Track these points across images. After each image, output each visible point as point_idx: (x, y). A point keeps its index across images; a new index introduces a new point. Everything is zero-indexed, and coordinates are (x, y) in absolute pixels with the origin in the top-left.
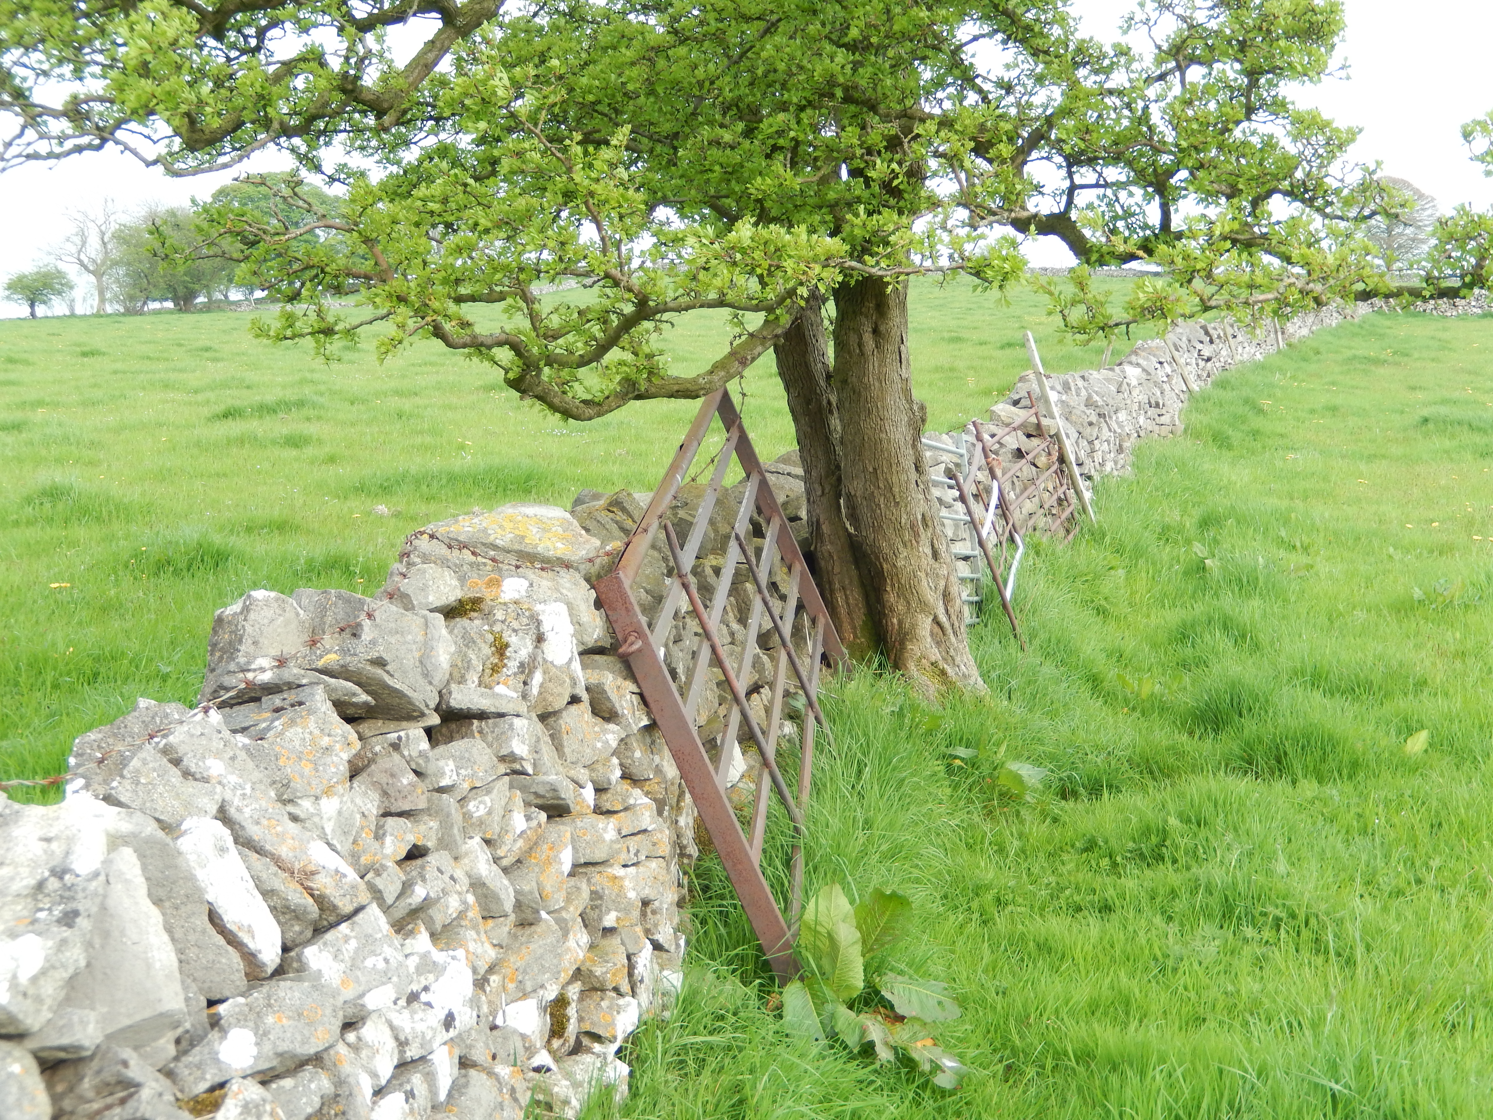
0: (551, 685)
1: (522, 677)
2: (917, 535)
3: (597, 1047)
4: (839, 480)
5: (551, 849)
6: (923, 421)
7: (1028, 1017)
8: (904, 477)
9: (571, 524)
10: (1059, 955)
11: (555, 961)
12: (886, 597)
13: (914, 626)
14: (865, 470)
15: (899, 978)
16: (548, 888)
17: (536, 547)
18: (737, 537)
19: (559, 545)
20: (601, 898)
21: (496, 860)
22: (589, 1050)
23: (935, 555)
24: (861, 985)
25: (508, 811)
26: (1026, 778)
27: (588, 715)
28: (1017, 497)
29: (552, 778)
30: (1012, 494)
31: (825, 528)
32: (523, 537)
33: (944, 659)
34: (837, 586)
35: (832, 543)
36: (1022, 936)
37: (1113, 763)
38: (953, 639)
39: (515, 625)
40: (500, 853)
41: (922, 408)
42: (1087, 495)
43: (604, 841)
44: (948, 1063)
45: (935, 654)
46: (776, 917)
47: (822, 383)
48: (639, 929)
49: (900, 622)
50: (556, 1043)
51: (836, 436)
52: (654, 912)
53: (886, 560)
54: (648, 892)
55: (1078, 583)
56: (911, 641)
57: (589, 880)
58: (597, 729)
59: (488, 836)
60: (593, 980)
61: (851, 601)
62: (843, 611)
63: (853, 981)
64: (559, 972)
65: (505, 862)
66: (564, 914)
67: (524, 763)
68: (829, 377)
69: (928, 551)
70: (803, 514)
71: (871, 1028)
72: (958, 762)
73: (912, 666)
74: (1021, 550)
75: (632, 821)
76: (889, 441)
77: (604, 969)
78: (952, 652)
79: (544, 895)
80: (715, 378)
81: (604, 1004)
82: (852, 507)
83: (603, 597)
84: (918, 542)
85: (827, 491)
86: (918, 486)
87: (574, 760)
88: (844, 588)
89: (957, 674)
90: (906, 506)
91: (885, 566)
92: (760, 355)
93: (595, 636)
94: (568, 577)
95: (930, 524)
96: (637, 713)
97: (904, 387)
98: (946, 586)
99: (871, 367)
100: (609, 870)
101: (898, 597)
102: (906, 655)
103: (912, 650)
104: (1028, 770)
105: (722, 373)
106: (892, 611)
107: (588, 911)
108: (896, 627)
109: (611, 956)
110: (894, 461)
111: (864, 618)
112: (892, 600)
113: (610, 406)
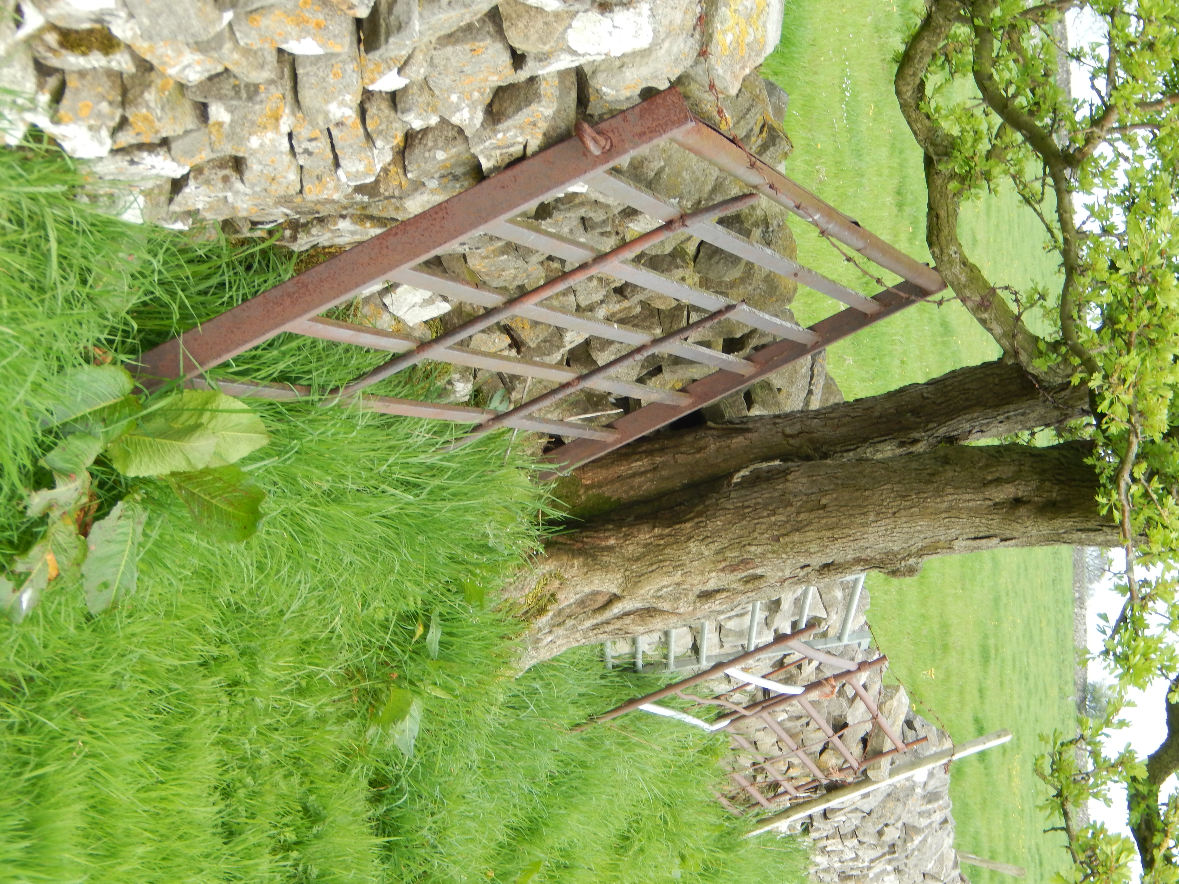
0: (540, 24)
2: (733, 568)
3: (45, 98)
4: (808, 458)
5: (318, 26)
6: (894, 573)
7: (86, 715)
8: (814, 547)
9: (758, 54)
10: (166, 763)
11: (166, 32)
12: (646, 528)
13: (605, 568)
14: (823, 492)
15: (140, 529)
16: (265, 22)
18: (730, 308)
19: (729, 37)
20: (250, 98)
22: (41, 86)
23: (706, 595)
24: (131, 473)
26: (400, 726)
27: (496, 81)
28: (780, 724)
29: (416, 25)
30: (783, 716)
31: (738, 441)
33: (560, 612)
34: (658, 460)
35: (717, 450)
36: (192, 713)
37: (422, 851)
38: (588, 624)
41: (911, 571)
42: (782, 826)
43: (327, 102)
44: (27, 597)
45: (567, 598)
46: (219, 355)
47: (942, 431)
48: (204, 156)
49: (610, 549)
50: (52, 38)
51: (869, 452)
52: (226, 179)
53: (697, 526)
54: (254, 168)
55: (662, 811)
56: (585, 564)
57: (272, 82)
58: (476, 95)
60: (138, 90)
61: (638, 480)
62: (623, 469)
63: (136, 462)
64: (150, 38)
66: (228, 46)
68: (951, 440)
69: (711, 585)
70: (756, 411)
71: (72, 486)
72: (420, 631)
73: (549, 566)
74: (707, 727)
75: (351, 146)
76: (864, 525)
77: (152, 104)
78: (570, 623)
79: (255, 16)
80: (957, 269)
81: (104, 107)
82: (770, 477)
83: (659, 100)
84: (723, 570)
85: (791, 441)
86: (802, 568)
87: (436, 61)
88: (655, 469)
89: (540, 630)
90: (774, 552)
91: (689, 525)
92: (990, 330)
93: (604, 89)
94: (687, 50)
95: (750, 586)
96: (498, 152)
97: (940, 544)
98: (662, 612)
99: (967, 497)
100: (287, 111)
101: (646, 545)
102: (565, 558)
103: (572, 566)
104: (411, 730)
105: (963, 279)
106: (626, 537)
107: (232, 81)
108: (603, 544)
109: (170, 114)
110: (837, 533)
111: (614, 498)
112: (641, 536)
113: (916, 121)
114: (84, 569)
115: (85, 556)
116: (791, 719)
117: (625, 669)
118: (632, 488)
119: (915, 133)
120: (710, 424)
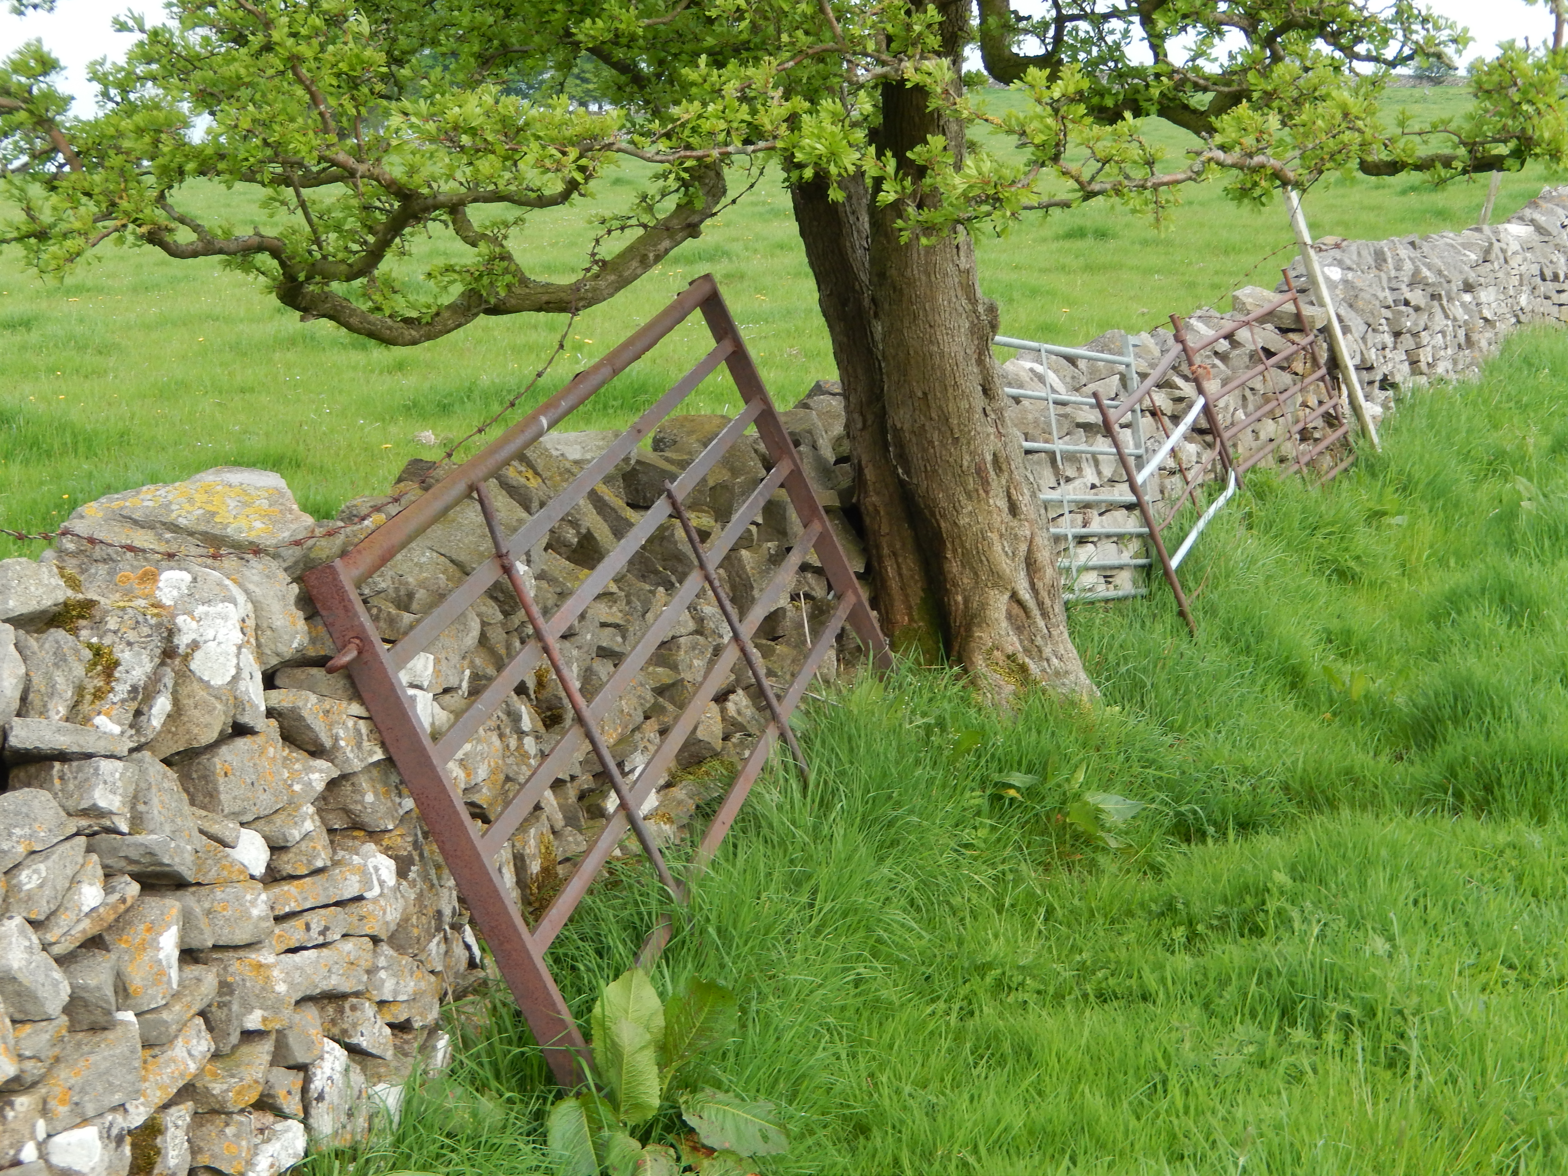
0: (196, 713)
1: (134, 705)
2: (985, 482)
4: (883, 408)
5: (149, 930)
6: (993, 326)
8: (964, 405)
9: (282, 495)
11: (130, 1077)
12: (947, 566)
13: (983, 606)
14: (912, 394)
15: (718, 1096)
16: (137, 982)
17: (227, 526)
18: (669, 495)
19: (258, 525)
20: (235, 991)
21: (45, 947)
23: (1014, 509)
24: (657, 1103)
25: (74, 881)
26: (1109, 815)
27: (278, 748)
28: (1249, 415)
29: (160, 838)
30: (1239, 414)
31: (869, 474)
32: (214, 514)
33: (1026, 651)
34: (886, 551)
35: (878, 494)
38: (1041, 623)
39: (131, 636)
40: (50, 937)
41: (992, 309)
43: (250, 917)
45: (1013, 643)
46: (559, 1012)
47: (863, 276)
48: (315, 1032)
49: (966, 600)
52: (353, 1008)
53: (944, 516)
54: (332, 984)
56: (979, 625)
57: (222, 970)
58: (297, 766)
59: (33, 916)
60: (212, 1099)
61: (905, 571)
62: (894, 585)
63: (644, 1098)
65: (57, 950)
66: (165, 1015)
67: (116, 819)
69: (1003, 504)
71: (649, 1164)
72: (1012, 793)
73: (978, 659)
74: (1230, 492)
75: (325, 889)
76: (942, 355)
77: (225, 1087)
78: (1039, 641)
79: (131, 990)
80: (602, 284)
81: (229, 1131)
82: (901, 446)
83: (315, 592)
84: (987, 492)
85: (869, 422)
86: (986, 415)
87: (237, 809)
88: (895, 554)
89: (1044, 670)
90: (969, 443)
91: (943, 525)
92: (667, 251)
93: (295, 645)
94: (260, 566)
95: (1004, 467)
96: (366, 744)
97: (964, 282)
98: (1030, 551)
99: (915, 256)
100: (253, 956)
101: (963, 566)
102: (972, 644)
103: (981, 638)
104: (1117, 803)
105: (612, 278)
106: (955, 585)
107: (214, 1009)
108: (961, 606)
109: (242, 1068)
110: (950, 382)
111: (922, 594)
112: (954, 570)
113: (445, 325)
114: (745, 1154)
115: (733, 1153)
116: (1245, 406)
117: (1148, 575)
118: (912, 577)
119: (459, 326)
120: (854, 500)
